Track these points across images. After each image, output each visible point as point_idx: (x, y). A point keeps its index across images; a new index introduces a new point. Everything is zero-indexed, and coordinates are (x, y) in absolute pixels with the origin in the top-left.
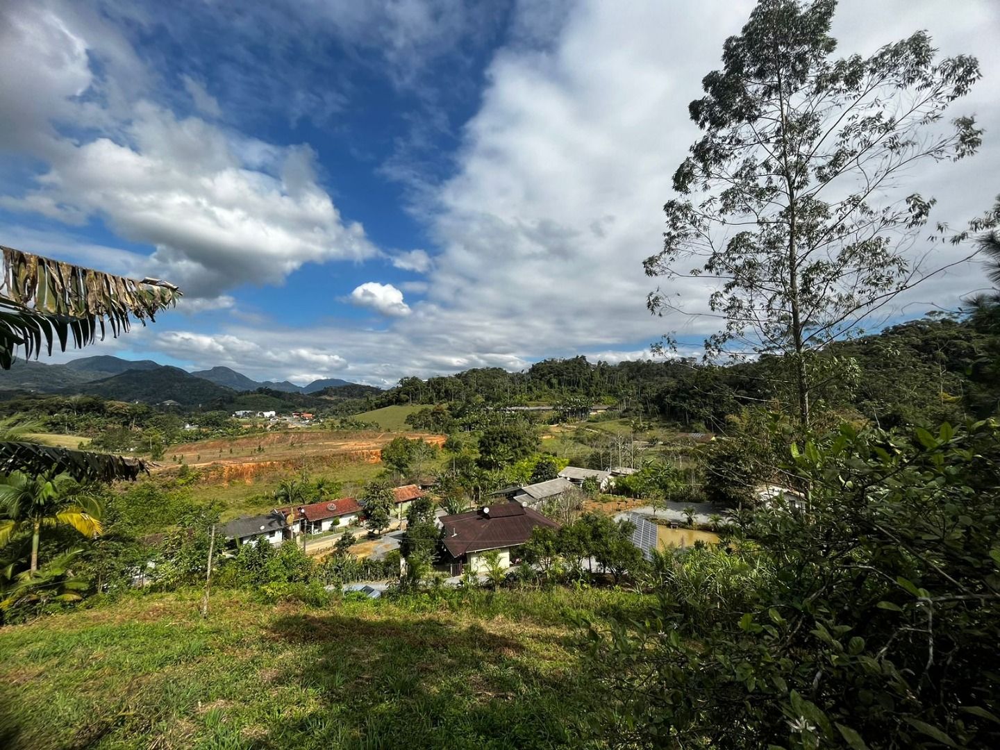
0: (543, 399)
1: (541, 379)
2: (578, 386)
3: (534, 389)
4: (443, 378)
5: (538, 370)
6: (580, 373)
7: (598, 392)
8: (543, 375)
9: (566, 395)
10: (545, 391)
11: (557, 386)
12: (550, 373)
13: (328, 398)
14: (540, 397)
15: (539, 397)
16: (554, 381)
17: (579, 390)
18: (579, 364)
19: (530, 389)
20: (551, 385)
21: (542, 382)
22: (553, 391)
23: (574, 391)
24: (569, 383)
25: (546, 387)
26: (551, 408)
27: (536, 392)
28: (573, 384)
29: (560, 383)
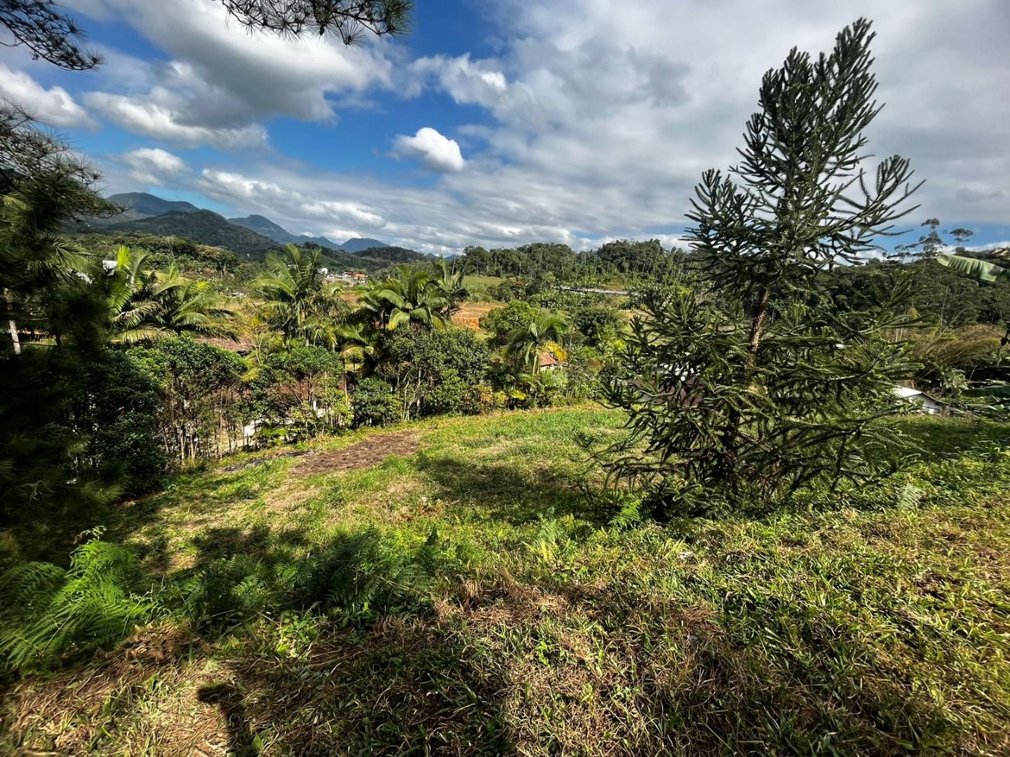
0: (612, 282)
1: (612, 261)
2: (650, 273)
3: (604, 271)
4: (508, 251)
5: (609, 252)
6: (654, 258)
7: (670, 280)
8: (615, 258)
9: (637, 281)
10: (615, 275)
11: (627, 270)
12: (622, 255)
13: (373, 259)
14: (609, 280)
15: (607, 280)
16: (626, 265)
17: (650, 277)
18: (653, 248)
19: (600, 271)
20: (622, 270)
21: (613, 265)
22: (623, 276)
23: (645, 277)
24: (640, 268)
25: (616, 270)
26: (626, 293)
27: (606, 274)
28: (645, 269)
29: (631, 268)
